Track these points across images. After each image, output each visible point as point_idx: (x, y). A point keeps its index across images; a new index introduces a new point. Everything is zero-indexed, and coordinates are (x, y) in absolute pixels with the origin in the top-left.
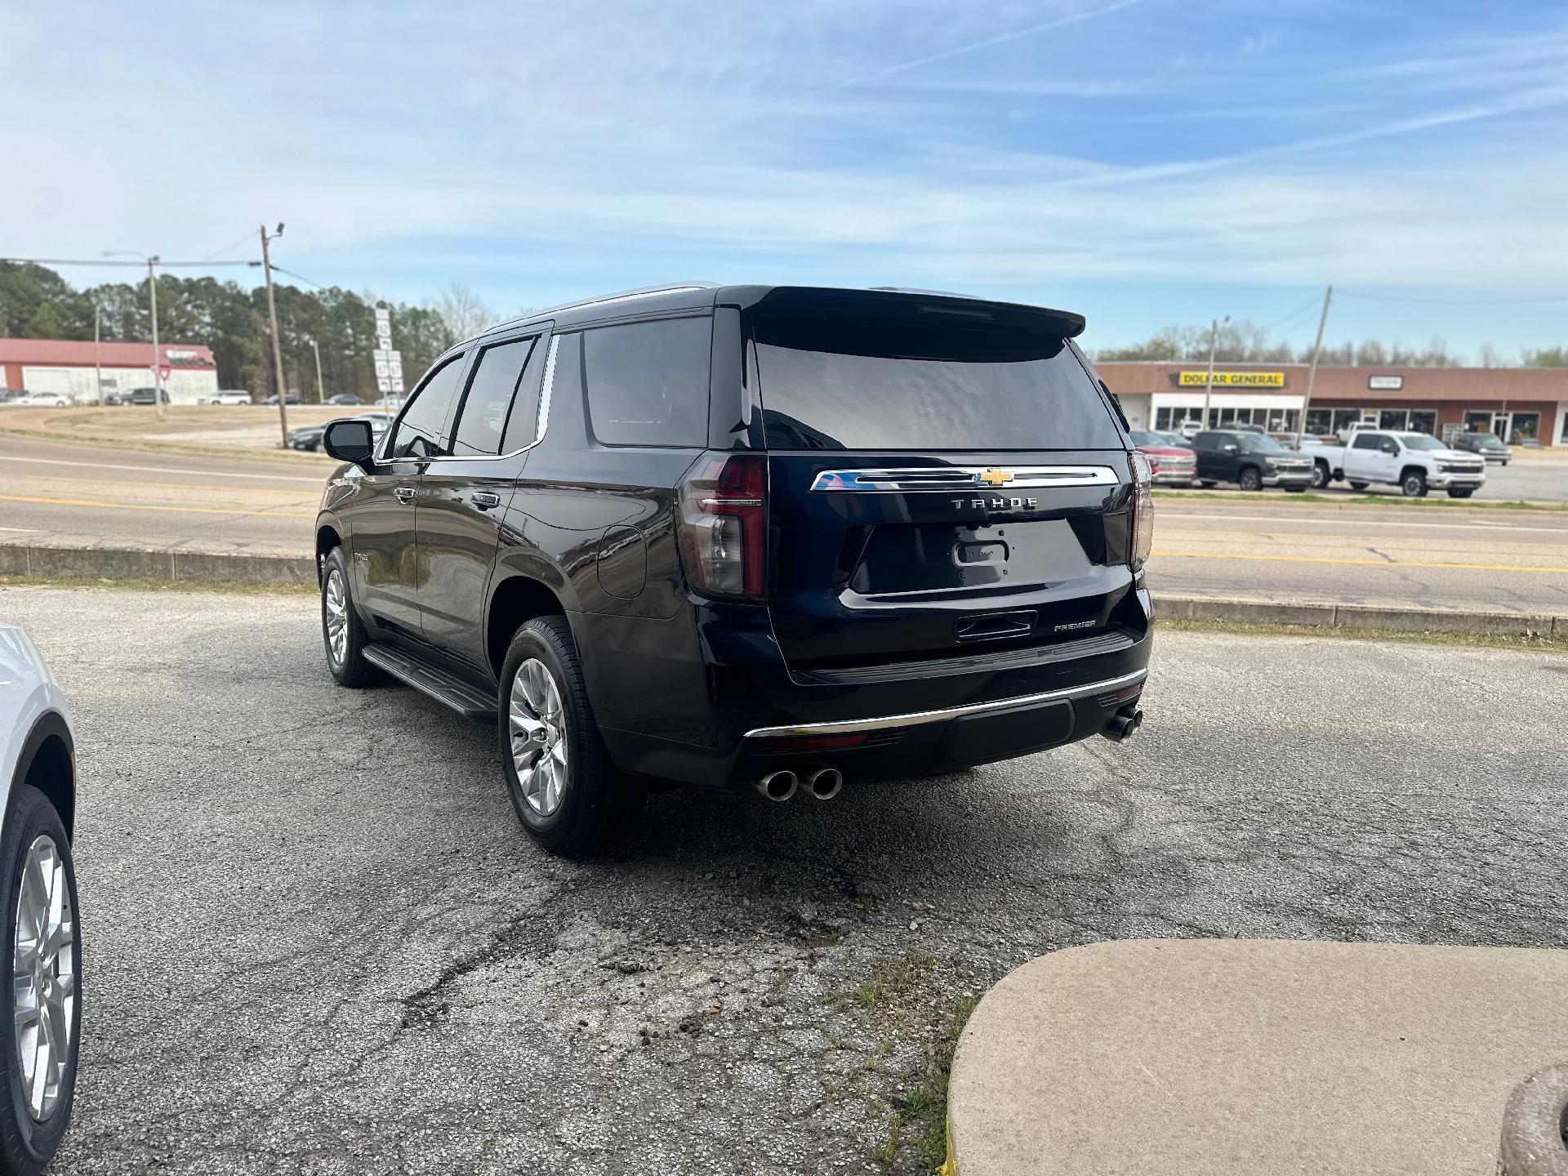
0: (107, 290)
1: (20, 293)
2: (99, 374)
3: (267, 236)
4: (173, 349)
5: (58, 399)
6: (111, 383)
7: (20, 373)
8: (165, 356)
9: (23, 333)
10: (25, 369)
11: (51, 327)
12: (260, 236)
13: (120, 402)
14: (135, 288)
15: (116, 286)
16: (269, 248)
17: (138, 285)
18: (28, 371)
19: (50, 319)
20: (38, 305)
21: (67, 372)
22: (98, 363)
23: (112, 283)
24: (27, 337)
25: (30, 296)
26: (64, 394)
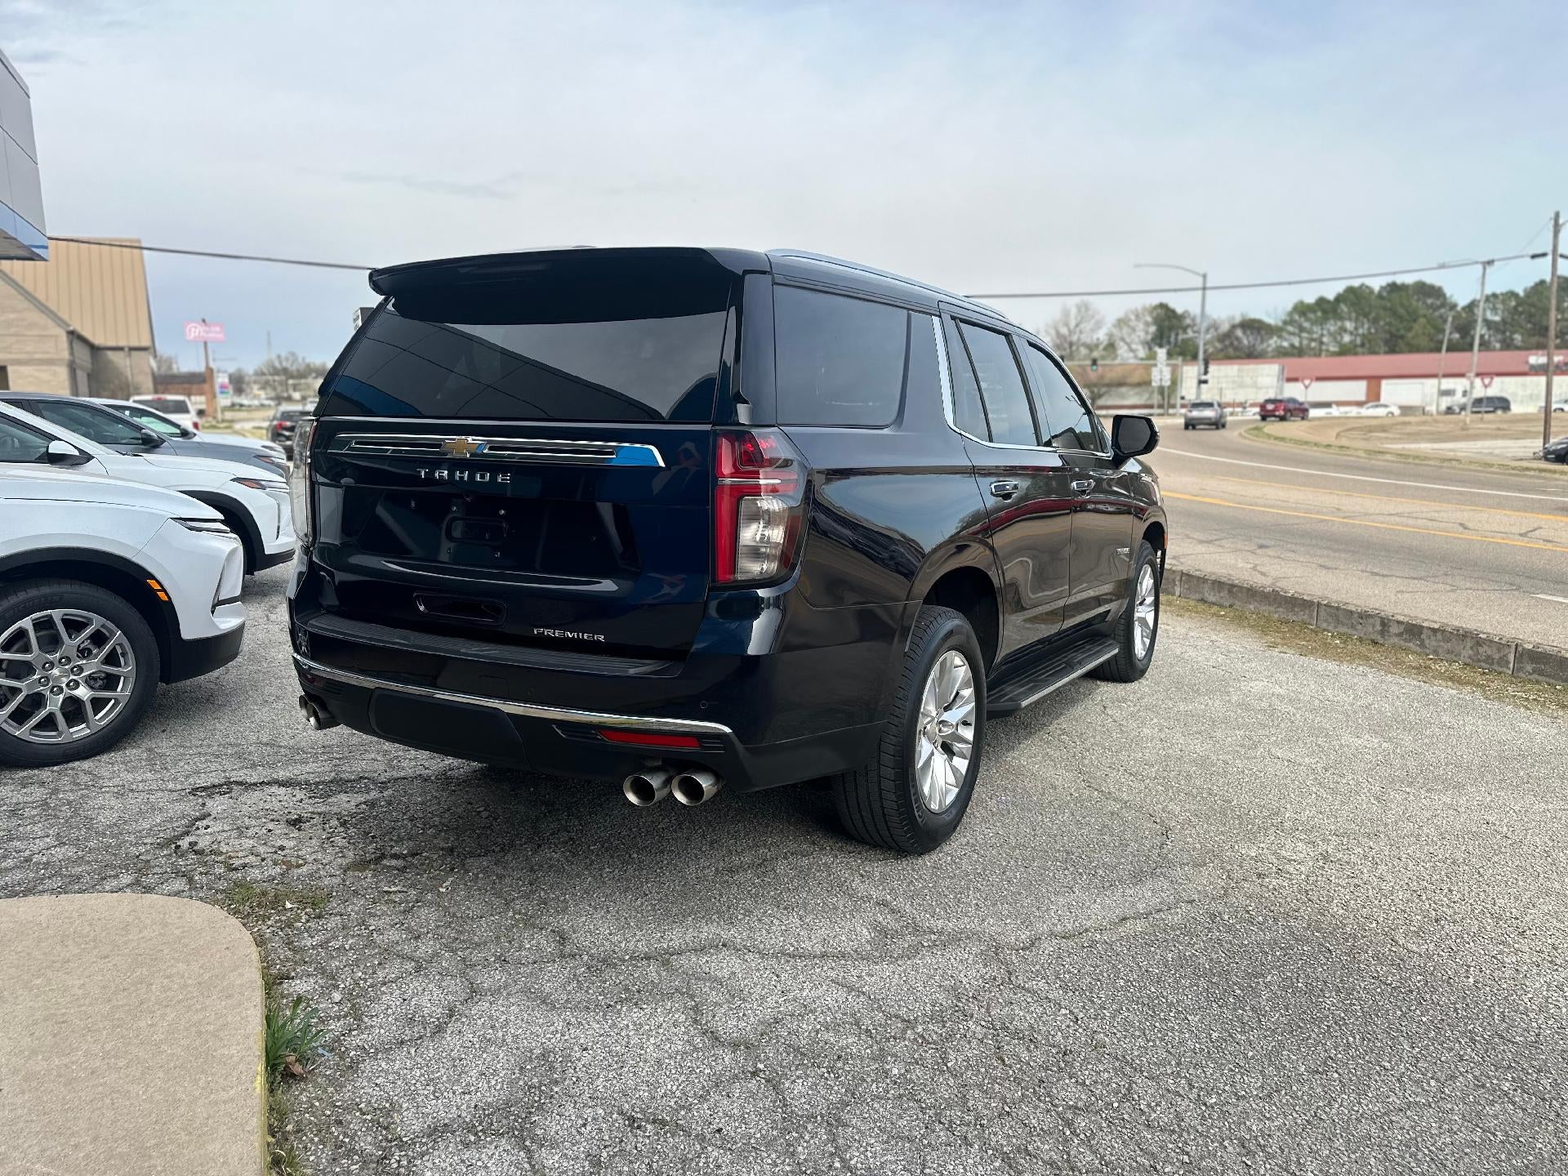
0: (1492, 299)
1: (1401, 311)
2: (1440, 384)
3: (1561, 221)
4: (1534, 354)
5: (1388, 410)
6: (1448, 393)
7: (1379, 386)
8: (1527, 362)
9: (1397, 349)
10: (1384, 383)
11: (1423, 341)
12: (1552, 222)
13: (1457, 410)
14: (1521, 294)
15: (1502, 294)
16: (1561, 236)
17: (1525, 290)
18: (1387, 384)
19: (1424, 334)
20: (1415, 321)
21: (1423, 384)
22: (1441, 373)
23: (1498, 291)
24: (1401, 352)
25: (1409, 314)
26: (1395, 405)
